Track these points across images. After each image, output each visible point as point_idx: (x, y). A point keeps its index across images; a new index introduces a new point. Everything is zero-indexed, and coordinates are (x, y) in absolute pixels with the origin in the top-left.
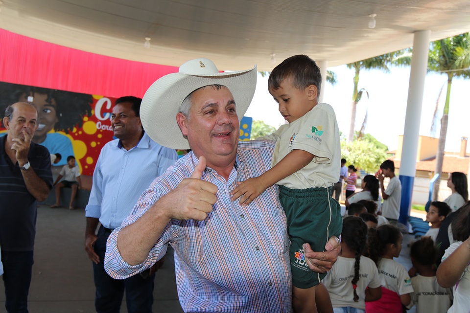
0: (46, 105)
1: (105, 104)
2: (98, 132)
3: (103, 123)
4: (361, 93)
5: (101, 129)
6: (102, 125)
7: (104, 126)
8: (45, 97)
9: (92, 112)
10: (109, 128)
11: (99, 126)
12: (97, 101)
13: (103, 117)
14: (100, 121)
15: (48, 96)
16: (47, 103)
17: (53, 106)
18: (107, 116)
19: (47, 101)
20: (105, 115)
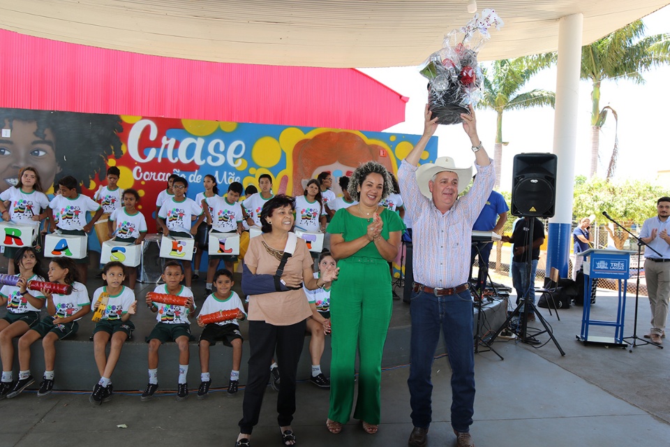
0: (35, 143)
1: (147, 130)
2: (137, 184)
3: (146, 167)
4: (604, 114)
5: (142, 179)
6: (143, 172)
7: (147, 173)
8: (33, 127)
9: (123, 148)
10: (156, 177)
11: (138, 174)
12: (130, 126)
13: (144, 157)
14: (139, 164)
15: (38, 125)
16: (38, 139)
17: (49, 143)
18: (152, 154)
19: (36, 134)
20: (148, 153)
